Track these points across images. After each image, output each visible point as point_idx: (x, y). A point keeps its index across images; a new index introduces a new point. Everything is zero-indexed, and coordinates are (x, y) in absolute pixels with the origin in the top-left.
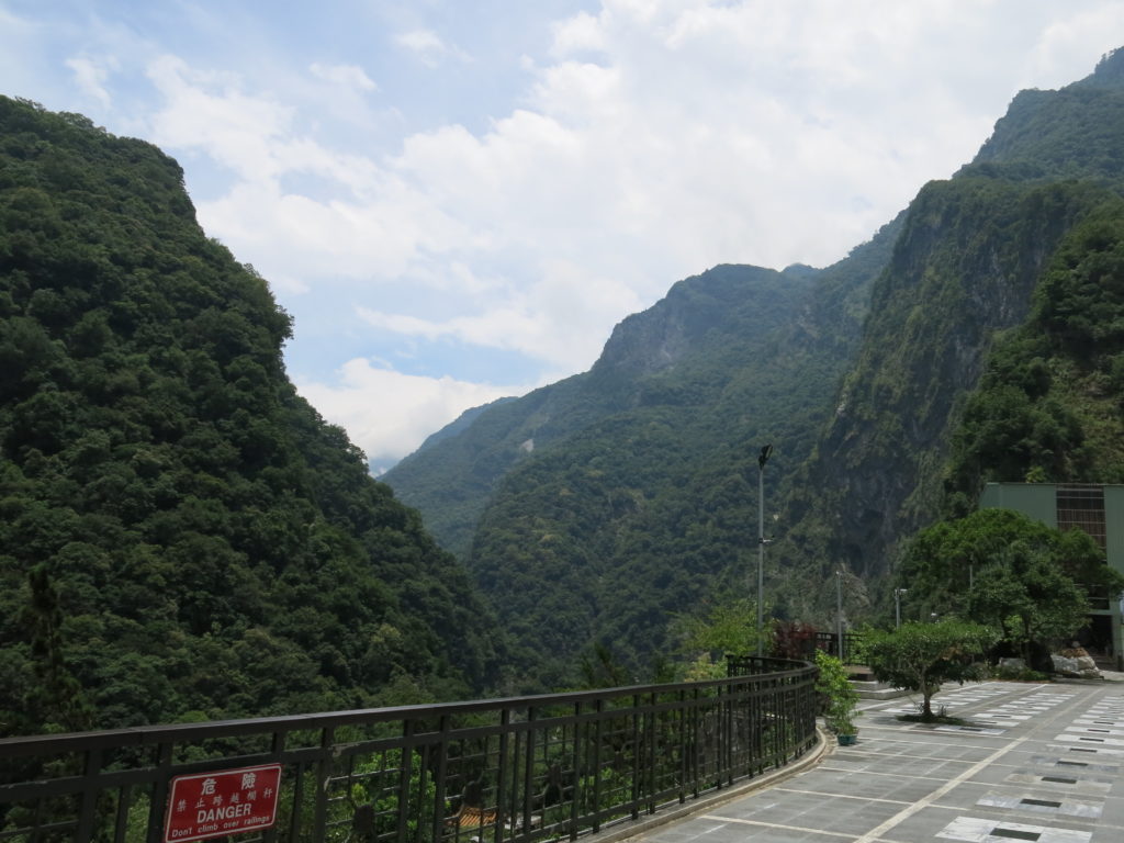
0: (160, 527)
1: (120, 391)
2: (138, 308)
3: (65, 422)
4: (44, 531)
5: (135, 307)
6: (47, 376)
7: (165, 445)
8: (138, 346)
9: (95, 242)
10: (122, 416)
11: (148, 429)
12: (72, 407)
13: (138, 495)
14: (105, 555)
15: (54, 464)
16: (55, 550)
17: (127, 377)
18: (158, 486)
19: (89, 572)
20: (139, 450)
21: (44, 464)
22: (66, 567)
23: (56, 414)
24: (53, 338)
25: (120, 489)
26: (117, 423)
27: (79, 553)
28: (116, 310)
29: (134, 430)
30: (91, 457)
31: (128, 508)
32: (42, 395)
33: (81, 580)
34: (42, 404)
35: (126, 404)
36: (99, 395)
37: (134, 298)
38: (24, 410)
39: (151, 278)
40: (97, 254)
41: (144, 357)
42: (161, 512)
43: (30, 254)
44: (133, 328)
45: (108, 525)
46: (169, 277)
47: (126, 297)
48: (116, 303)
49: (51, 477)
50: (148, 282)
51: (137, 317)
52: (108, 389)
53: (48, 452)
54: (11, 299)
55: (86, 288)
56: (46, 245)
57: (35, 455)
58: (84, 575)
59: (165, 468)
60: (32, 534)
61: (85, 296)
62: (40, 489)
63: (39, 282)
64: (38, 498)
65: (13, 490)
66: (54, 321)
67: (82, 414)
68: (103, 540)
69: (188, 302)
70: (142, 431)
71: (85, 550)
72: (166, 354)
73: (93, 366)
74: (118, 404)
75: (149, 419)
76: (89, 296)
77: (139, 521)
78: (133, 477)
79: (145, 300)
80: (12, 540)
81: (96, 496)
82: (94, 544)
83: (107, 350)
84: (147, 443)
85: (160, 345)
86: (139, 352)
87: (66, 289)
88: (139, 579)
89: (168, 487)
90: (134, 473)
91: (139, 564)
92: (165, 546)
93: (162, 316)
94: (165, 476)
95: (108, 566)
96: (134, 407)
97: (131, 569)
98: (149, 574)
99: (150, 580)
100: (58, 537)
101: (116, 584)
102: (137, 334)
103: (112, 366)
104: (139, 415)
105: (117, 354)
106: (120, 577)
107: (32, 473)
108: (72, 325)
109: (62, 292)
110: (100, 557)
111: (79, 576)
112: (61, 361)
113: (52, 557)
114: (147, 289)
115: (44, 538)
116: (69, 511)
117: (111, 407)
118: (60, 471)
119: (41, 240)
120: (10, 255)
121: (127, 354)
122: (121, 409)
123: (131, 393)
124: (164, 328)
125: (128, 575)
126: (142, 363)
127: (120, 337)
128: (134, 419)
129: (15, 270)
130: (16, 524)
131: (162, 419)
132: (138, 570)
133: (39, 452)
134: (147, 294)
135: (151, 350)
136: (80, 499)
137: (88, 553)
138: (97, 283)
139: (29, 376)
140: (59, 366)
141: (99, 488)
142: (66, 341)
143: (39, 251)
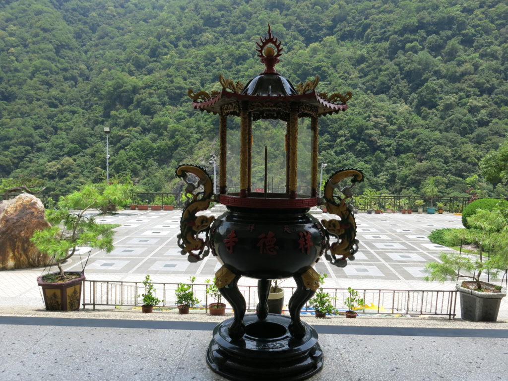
0: (478, 135)
1: (463, 74)
2: (475, 31)
3: (438, 94)
4: (425, 142)
5: (473, 31)
6: (432, 75)
7: (485, 96)
8: (475, 50)
9: (455, 5)
10: (464, 86)
11: (476, 90)
12: (441, 86)
13: (468, 122)
14: (449, 150)
15: (433, 113)
16: (429, 149)
17: (468, 66)
18: (479, 116)
19: (442, 158)
20: (471, 101)
21: (429, 113)
22: (433, 156)
23: (434, 91)
24: (435, 57)
25: (460, 120)
26: (462, 90)
27: (438, 150)
28: (464, 35)
29: (470, 91)
30: (448, 107)
31: (464, 128)
32: (429, 84)
33: (439, 161)
34: (428, 88)
35: (466, 80)
36: (454, 78)
37: (473, 27)
38: (421, 92)
39: (483, 13)
40: (455, 11)
41: (477, 55)
42: (480, 128)
43: (425, 21)
44: (473, 41)
45: (451, 137)
46: (493, 9)
47: (468, 27)
48: (464, 32)
49: (432, 119)
50: (481, 16)
51: (475, 35)
52: (458, 74)
53: (430, 108)
54: (418, 44)
55: (450, 29)
56: (432, 15)
57: (425, 110)
58: (440, 159)
59: (483, 107)
60: (421, 144)
61: (449, 33)
62: (427, 124)
63: (429, 33)
64: (426, 128)
65: (416, 126)
66: (436, 49)
67: (446, 88)
68: (449, 144)
69: (503, 19)
70: (474, 92)
71: (440, 148)
72: (489, 50)
73: (452, 65)
74: (463, 81)
75: (477, 85)
76: (451, 32)
77: (469, 134)
78: (466, 114)
79: (478, 26)
80: (414, 147)
81: (449, 125)
82: (445, 146)
83: (459, 56)
84: (475, 97)
85: (486, 46)
86: (475, 53)
87: (441, 32)
88: (464, 160)
89: (484, 116)
90: (467, 112)
91: (464, 153)
92: (480, 144)
93: (487, 32)
94: (482, 111)
95: (450, 155)
96: (470, 80)
97: (461, 155)
98: (469, 157)
99: (469, 160)
100: (431, 144)
101: (454, 162)
102: (475, 44)
103: (460, 63)
104: (472, 84)
105: (464, 57)
106: (456, 159)
107: (424, 118)
108: (444, 48)
109: (439, 34)
110: (447, 151)
111: (438, 160)
112: (437, 66)
113: (428, 153)
114: (480, 20)
115: (426, 145)
116: (437, 132)
117: (459, 82)
118: (436, 116)
119: (430, 13)
120: (417, 24)
121: (468, 55)
122: (464, 82)
123: (470, 74)
124: (488, 37)
125: (459, 158)
126: (475, 57)
127: (466, 48)
128: (470, 86)
129: (419, 31)
130: (415, 140)
131: (484, 83)
132: (464, 156)
133: (427, 109)
134: (479, 22)
135: (481, 50)
136: (442, 127)
137: (441, 149)
138: (455, 25)
139: (424, 76)
140: (437, 69)
141: (451, 121)
142: (442, 57)
143: (429, 18)
